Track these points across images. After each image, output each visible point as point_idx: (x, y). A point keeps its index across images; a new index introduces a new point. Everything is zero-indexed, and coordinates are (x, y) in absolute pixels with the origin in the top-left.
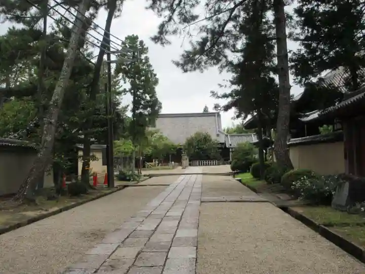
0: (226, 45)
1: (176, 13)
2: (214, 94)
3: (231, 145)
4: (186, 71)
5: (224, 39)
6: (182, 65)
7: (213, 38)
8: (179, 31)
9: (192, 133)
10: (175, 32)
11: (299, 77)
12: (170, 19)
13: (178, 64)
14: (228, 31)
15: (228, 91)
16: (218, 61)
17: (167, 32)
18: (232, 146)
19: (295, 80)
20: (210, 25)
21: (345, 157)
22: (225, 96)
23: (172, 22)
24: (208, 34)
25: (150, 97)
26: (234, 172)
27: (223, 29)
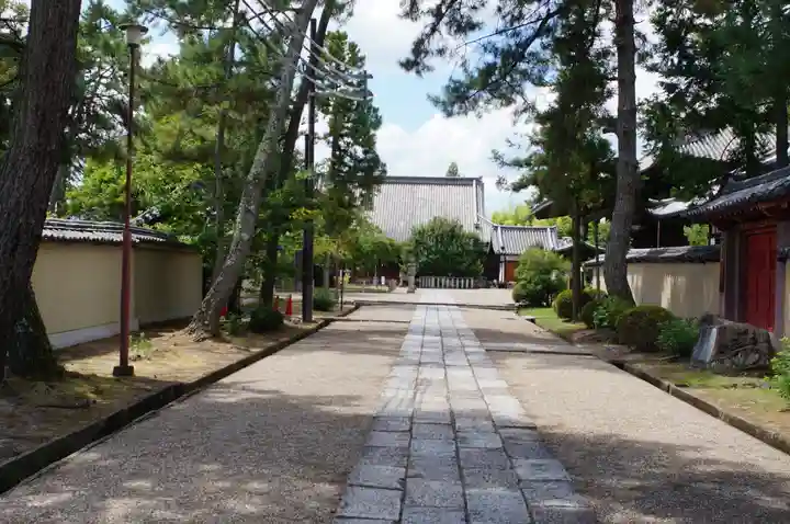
0: (525, 75)
1: (445, 19)
2: (497, 157)
3: (503, 248)
4: (450, 114)
5: (523, 66)
6: (444, 103)
7: (504, 65)
8: (448, 52)
9: (424, 219)
10: (441, 52)
11: (653, 143)
12: (434, 29)
13: (436, 101)
14: (532, 54)
15: (524, 155)
16: (509, 102)
17: (427, 53)
18: (508, 251)
19: (645, 147)
20: (501, 42)
21: (721, 290)
22: (518, 164)
23: (437, 35)
24: (496, 56)
25: (365, 152)
26: (517, 304)
27: (525, 50)
